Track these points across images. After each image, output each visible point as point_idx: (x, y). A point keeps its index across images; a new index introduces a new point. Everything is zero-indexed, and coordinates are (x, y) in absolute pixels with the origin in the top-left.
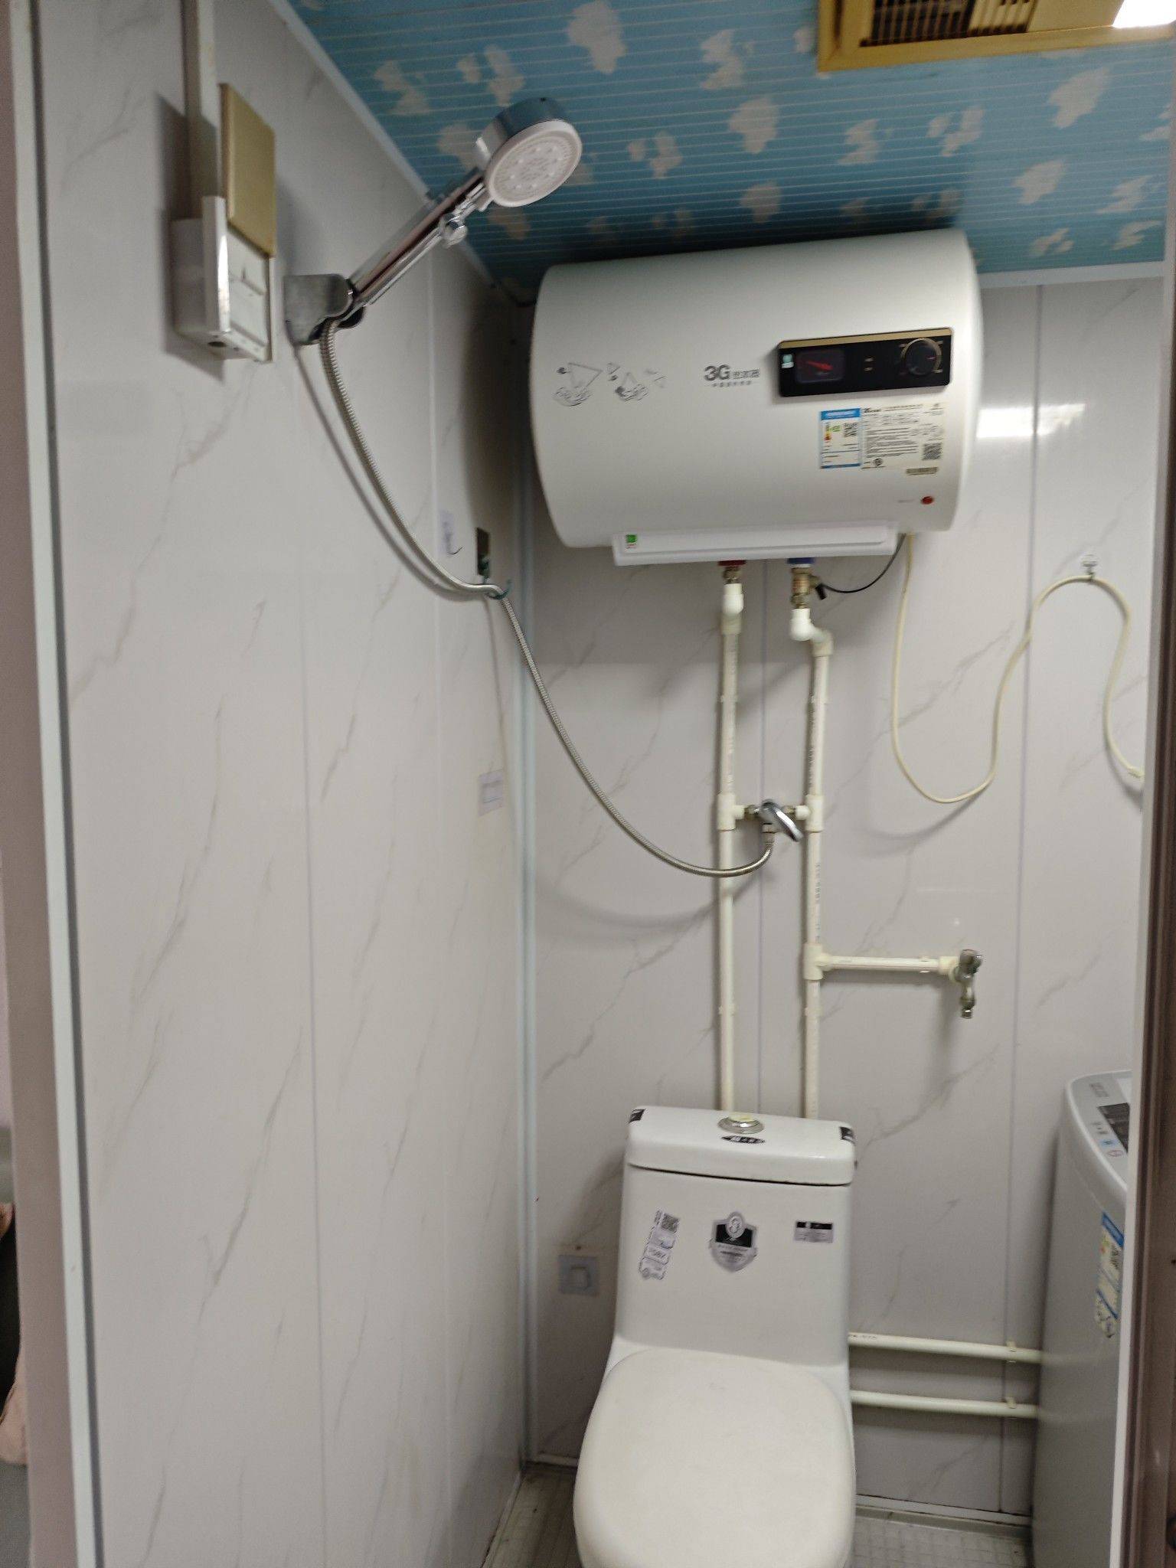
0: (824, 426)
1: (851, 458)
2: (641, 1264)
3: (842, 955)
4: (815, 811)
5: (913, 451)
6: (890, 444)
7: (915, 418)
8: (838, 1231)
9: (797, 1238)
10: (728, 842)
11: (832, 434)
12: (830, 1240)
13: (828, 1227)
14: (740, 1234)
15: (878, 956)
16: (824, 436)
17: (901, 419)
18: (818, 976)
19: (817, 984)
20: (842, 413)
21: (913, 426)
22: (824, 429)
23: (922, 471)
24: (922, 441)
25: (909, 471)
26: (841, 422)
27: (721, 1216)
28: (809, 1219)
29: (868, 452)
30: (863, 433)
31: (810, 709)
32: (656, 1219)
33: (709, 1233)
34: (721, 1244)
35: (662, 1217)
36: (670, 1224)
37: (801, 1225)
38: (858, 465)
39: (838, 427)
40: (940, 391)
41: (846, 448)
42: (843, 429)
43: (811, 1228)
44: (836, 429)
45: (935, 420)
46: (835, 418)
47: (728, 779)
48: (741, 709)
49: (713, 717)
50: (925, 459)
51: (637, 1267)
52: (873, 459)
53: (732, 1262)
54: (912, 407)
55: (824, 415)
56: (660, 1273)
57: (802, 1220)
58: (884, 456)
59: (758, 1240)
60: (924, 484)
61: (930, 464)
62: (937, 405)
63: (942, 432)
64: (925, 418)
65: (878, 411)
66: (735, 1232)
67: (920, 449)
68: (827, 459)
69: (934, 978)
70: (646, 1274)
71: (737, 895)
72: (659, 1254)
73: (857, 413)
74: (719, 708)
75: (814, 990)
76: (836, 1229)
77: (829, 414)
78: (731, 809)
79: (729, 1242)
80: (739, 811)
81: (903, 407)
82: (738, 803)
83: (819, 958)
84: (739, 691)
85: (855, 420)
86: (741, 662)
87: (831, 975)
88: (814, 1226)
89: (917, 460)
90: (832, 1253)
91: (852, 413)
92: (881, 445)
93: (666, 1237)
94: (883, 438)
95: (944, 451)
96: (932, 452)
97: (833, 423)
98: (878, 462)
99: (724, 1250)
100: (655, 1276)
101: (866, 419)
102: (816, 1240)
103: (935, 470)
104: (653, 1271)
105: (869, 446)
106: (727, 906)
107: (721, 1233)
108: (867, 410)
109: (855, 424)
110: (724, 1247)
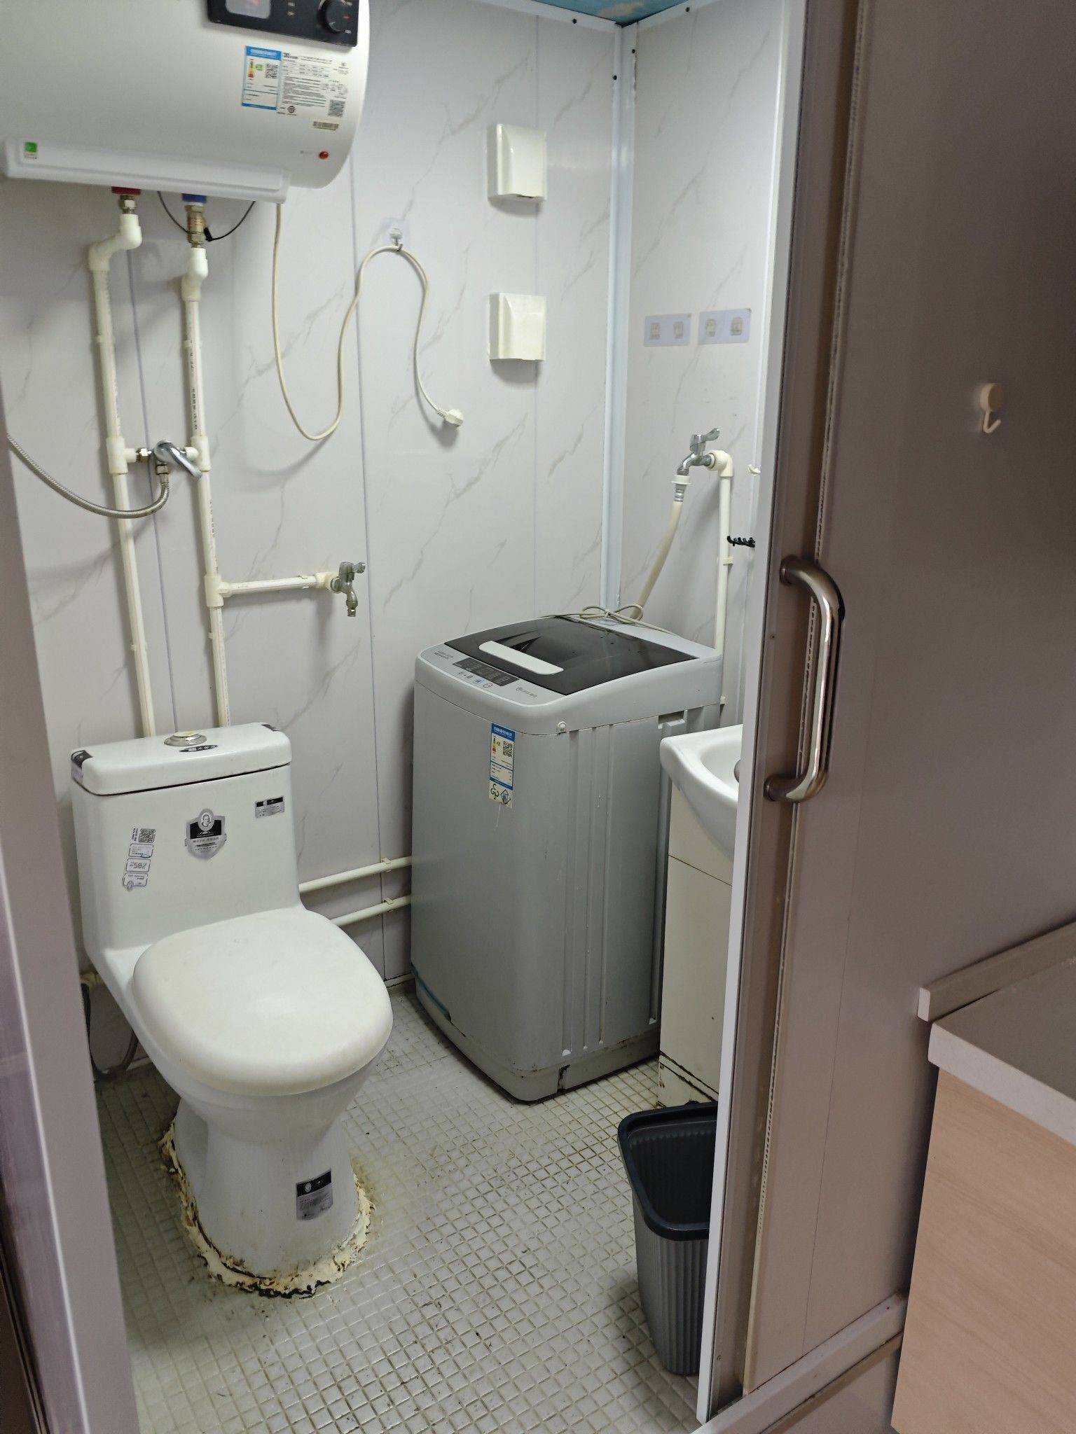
0: (249, 62)
1: (269, 100)
2: (124, 879)
3: (239, 582)
4: (202, 452)
5: (322, 105)
6: (303, 93)
7: (327, 73)
8: (287, 800)
9: (257, 815)
10: (123, 485)
11: (256, 72)
12: (282, 810)
13: (280, 800)
14: (211, 826)
15: (266, 579)
16: (248, 72)
17: (315, 71)
18: (221, 603)
19: (219, 611)
20: (266, 53)
21: (324, 81)
22: (248, 65)
23: (326, 126)
24: (330, 96)
25: (315, 124)
26: (263, 61)
27: (192, 817)
28: (264, 798)
29: (285, 97)
30: (282, 77)
31: (186, 354)
32: (133, 837)
33: (184, 832)
34: (196, 839)
35: (139, 832)
36: (147, 836)
37: (260, 804)
38: (274, 109)
39: (261, 66)
40: (346, 51)
41: (267, 89)
42: (264, 69)
43: (268, 804)
44: (260, 67)
45: (342, 79)
46: (258, 56)
47: (115, 423)
48: (119, 350)
49: (88, 359)
50: (329, 114)
51: (120, 882)
52: (288, 106)
53: (206, 852)
54: (324, 61)
55: (249, 51)
56: (143, 882)
57: (260, 800)
58: (298, 104)
59: (226, 828)
60: (325, 140)
61: (333, 120)
62: (343, 64)
63: (346, 91)
64: (335, 76)
65: (296, 58)
66: (206, 826)
67: (328, 104)
68: (248, 97)
69: (312, 592)
70: (130, 887)
71: (137, 535)
72: (140, 866)
73: (278, 55)
74: (96, 350)
75: (218, 617)
76: (285, 800)
77: (252, 51)
78: (122, 454)
79: (203, 836)
80: (132, 454)
81: (318, 59)
82: (127, 446)
83: (220, 587)
84: (115, 332)
85: (276, 62)
86: (113, 301)
87: (232, 600)
88: (269, 802)
89: (322, 113)
90: (283, 821)
91: (274, 54)
92: (296, 92)
93: (145, 849)
94: (299, 86)
95: (346, 110)
96: (337, 109)
97: (257, 61)
98: (292, 110)
99: (197, 844)
100: (139, 885)
101: (286, 63)
102: (273, 813)
103: (337, 126)
104: (136, 881)
105: (286, 91)
106: (130, 549)
107: (195, 830)
108: (287, 55)
109: (276, 67)
110: (199, 841)
